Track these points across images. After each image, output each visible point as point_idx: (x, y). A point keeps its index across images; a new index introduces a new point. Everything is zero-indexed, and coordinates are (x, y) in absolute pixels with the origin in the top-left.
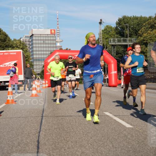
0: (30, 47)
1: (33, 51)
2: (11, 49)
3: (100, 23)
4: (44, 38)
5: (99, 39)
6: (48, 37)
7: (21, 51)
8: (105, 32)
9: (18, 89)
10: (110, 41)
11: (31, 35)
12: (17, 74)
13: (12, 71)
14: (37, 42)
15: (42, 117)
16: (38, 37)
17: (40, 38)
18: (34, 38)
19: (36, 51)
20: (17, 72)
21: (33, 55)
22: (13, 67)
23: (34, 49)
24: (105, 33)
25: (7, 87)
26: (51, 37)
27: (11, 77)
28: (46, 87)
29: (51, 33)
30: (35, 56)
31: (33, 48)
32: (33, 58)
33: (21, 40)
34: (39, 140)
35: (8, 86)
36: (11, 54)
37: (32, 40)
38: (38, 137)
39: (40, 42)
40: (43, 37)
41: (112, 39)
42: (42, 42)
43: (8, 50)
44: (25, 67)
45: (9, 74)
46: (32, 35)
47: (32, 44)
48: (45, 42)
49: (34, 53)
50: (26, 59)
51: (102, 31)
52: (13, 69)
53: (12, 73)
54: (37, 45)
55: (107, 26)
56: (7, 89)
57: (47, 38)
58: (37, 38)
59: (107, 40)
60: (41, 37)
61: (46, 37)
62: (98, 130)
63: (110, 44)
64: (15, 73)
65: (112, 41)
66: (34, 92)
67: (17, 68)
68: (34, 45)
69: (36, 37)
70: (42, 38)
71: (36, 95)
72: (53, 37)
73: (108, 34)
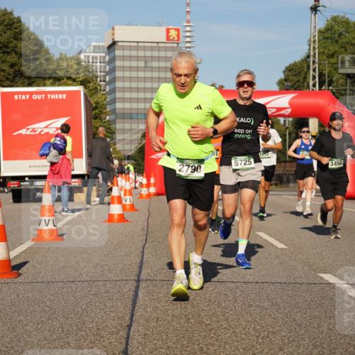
0: (107, 79)
1: (113, 91)
2: (52, 85)
3: (314, 9)
4: (148, 54)
5: (308, 57)
6: (159, 49)
7: (80, 88)
8: (326, 35)
9: (71, 199)
10: (343, 62)
11: (111, 42)
12: (69, 156)
13: (55, 146)
14: (127, 64)
15: (138, 281)
16: (130, 48)
17: (134, 53)
18: (118, 53)
19: (124, 90)
20: (69, 148)
21: (114, 101)
22: (57, 136)
23: (119, 84)
24: (326, 38)
25: (38, 194)
26: (166, 49)
27: (53, 164)
28: (149, 195)
29: (168, 37)
30: (119, 105)
31: (113, 80)
32: (114, 111)
33: (82, 57)
34: (126, 348)
35: (41, 190)
36: (53, 97)
37: (112, 60)
38: (123, 341)
39: (134, 64)
40: (145, 48)
41: (347, 58)
42: (142, 64)
43: (44, 85)
44: (92, 135)
45: (44, 155)
46: (114, 43)
47: (113, 70)
48: (149, 64)
49: (118, 95)
50: (95, 112)
51: (320, 31)
52: (58, 141)
53: (54, 152)
54: (127, 74)
55: (334, 19)
56: (40, 200)
57: (155, 54)
58: (127, 53)
59: (333, 60)
60: (137, 48)
61: (152, 49)
62: (300, 326)
63: (341, 71)
64: (62, 151)
65: (347, 64)
66: (116, 209)
67: (69, 139)
68: (118, 74)
69: (123, 48)
70: (141, 53)
71: (122, 218)
72: (172, 49)
73: (337, 41)
